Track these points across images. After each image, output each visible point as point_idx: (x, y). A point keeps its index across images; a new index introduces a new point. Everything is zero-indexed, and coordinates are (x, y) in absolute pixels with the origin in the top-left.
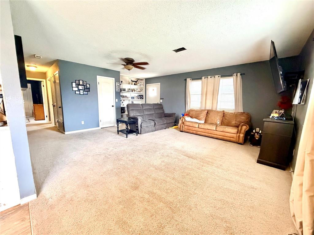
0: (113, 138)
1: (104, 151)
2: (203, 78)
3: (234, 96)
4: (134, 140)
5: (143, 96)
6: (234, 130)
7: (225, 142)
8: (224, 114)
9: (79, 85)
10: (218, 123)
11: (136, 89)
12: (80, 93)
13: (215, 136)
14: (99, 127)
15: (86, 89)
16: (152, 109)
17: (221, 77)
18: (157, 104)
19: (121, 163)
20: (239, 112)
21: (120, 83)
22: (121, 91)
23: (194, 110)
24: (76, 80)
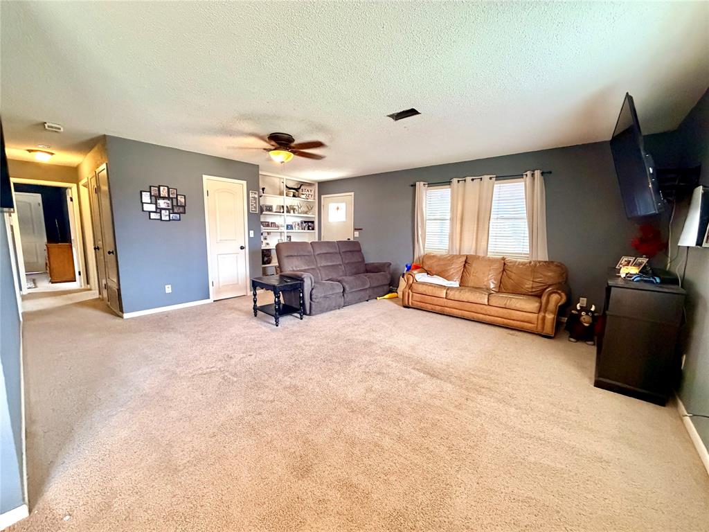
0: (244, 327)
1: (220, 365)
2: (455, 180)
3: (526, 224)
4: (295, 333)
5: (313, 222)
6: (532, 305)
7: (511, 332)
8: (505, 266)
9: (159, 197)
10: (492, 286)
11: (297, 208)
12: (161, 217)
13: (488, 318)
14: (209, 298)
15: (178, 208)
16: (336, 253)
17: (496, 180)
18: (348, 242)
19: (263, 396)
20: (539, 259)
21: (259, 194)
22: (261, 211)
23: (434, 256)
24: (150, 187)
